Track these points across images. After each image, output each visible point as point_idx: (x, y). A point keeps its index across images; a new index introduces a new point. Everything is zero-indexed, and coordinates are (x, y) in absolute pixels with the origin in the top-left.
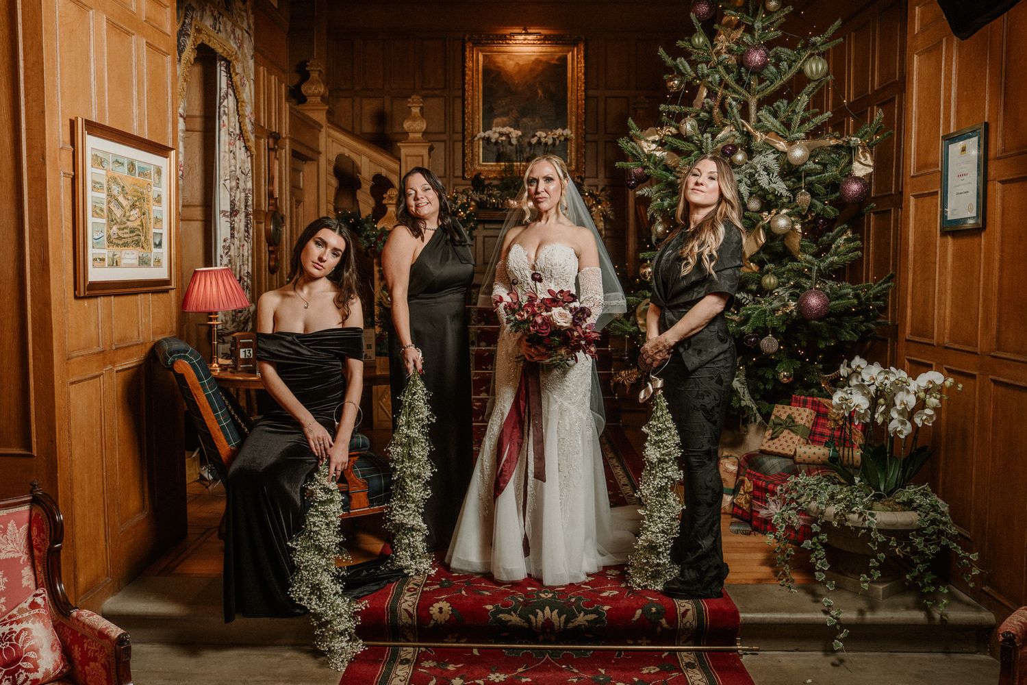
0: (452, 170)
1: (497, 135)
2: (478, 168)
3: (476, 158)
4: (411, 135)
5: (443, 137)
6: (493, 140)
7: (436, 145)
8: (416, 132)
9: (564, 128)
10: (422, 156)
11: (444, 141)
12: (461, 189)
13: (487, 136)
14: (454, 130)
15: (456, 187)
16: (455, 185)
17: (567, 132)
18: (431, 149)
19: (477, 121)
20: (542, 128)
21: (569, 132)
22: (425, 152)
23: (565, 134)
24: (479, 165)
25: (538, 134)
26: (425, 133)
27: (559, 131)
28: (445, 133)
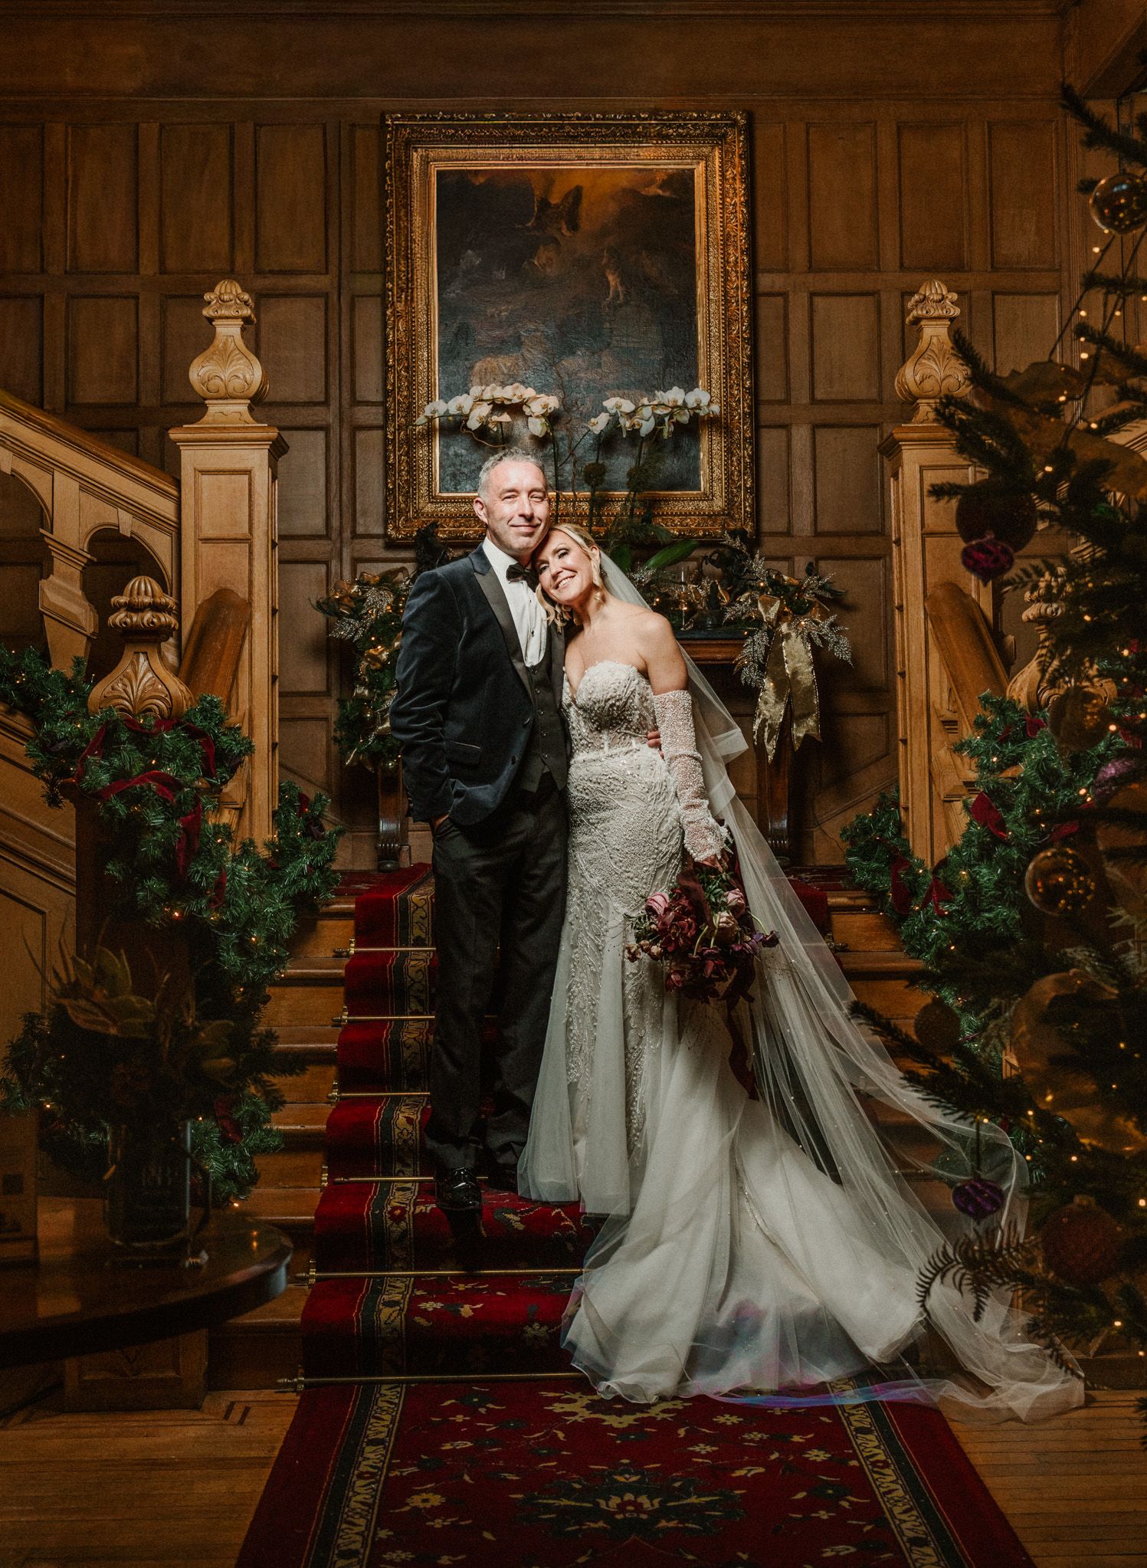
0: (347, 516)
1: (484, 410)
2: (429, 508)
3: (424, 477)
4: (214, 409)
5: (319, 415)
6: (473, 424)
7: (293, 438)
8: (228, 397)
9: (690, 384)
10: (247, 472)
11: (325, 429)
12: (374, 571)
13: (453, 411)
14: (353, 392)
15: (361, 567)
16: (356, 561)
17: (699, 397)
18: (278, 449)
19: (422, 366)
20: (622, 388)
21: (705, 398)
22: (257, 459)
23: (691, 403)
24: (433, 499)
25: (610, 403)
26: (257, 402)
27: (676, 395)
28: (326, 403)
